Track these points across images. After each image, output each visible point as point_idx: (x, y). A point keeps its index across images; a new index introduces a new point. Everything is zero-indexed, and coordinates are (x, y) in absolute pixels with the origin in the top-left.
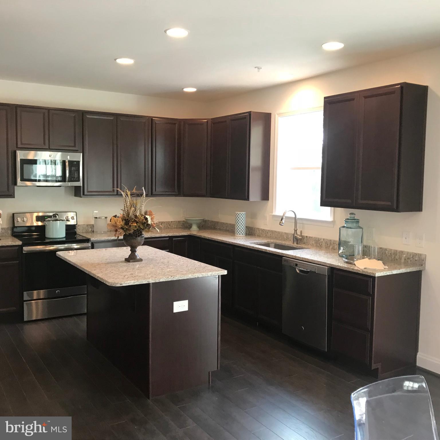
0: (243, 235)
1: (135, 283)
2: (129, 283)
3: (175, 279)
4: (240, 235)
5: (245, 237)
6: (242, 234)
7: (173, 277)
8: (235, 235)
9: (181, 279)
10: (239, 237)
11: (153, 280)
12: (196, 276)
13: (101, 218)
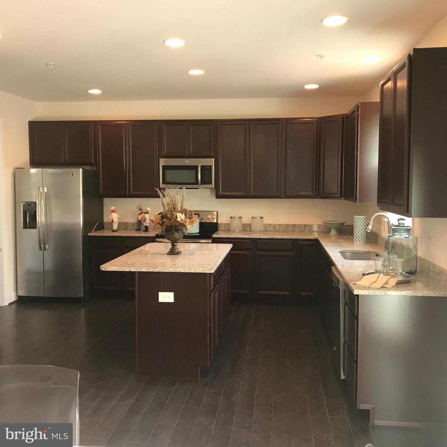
0: (361, 243)
1: (118, 269)
2: (112, 269)
3: (156, 271)
4: (357, 243)
5: (365, 244)
6: (360, 241)
7: (154, 269)
8: (354, 242)
9: (162, 271)
10: (356, 244)
11: (134, 269)
12: (178, 270)
13: (235, 217)
